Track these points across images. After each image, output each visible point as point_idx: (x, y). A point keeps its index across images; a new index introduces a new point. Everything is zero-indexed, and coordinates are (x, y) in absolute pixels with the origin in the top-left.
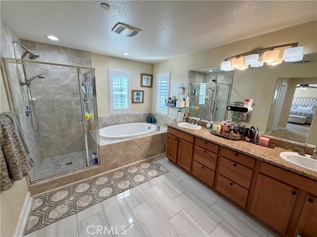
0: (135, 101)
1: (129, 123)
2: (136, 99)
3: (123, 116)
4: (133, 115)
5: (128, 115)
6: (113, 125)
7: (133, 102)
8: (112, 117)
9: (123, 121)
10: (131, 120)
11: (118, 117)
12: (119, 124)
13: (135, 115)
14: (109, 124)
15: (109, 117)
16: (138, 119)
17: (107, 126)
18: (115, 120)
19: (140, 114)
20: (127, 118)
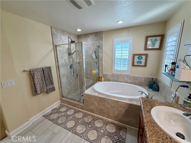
0: (136, 64)
1: (127, 83)
2: (137, 63)
3: (123, 76)
4: (132, 77)
5: (127, 76)
6: (113, 81)
7: (133, 65)
8: (113, 75)
9: (122, 80)
10: (129, 81)
11: (118, 76)
12: (118, 82)
13: (134, 77)
14: (111, 80)
15: (111, 75)
16: (137, 82)
17: (109, 81)
18: (115, 78)
19: (140, 78)
20: (126, 78)
